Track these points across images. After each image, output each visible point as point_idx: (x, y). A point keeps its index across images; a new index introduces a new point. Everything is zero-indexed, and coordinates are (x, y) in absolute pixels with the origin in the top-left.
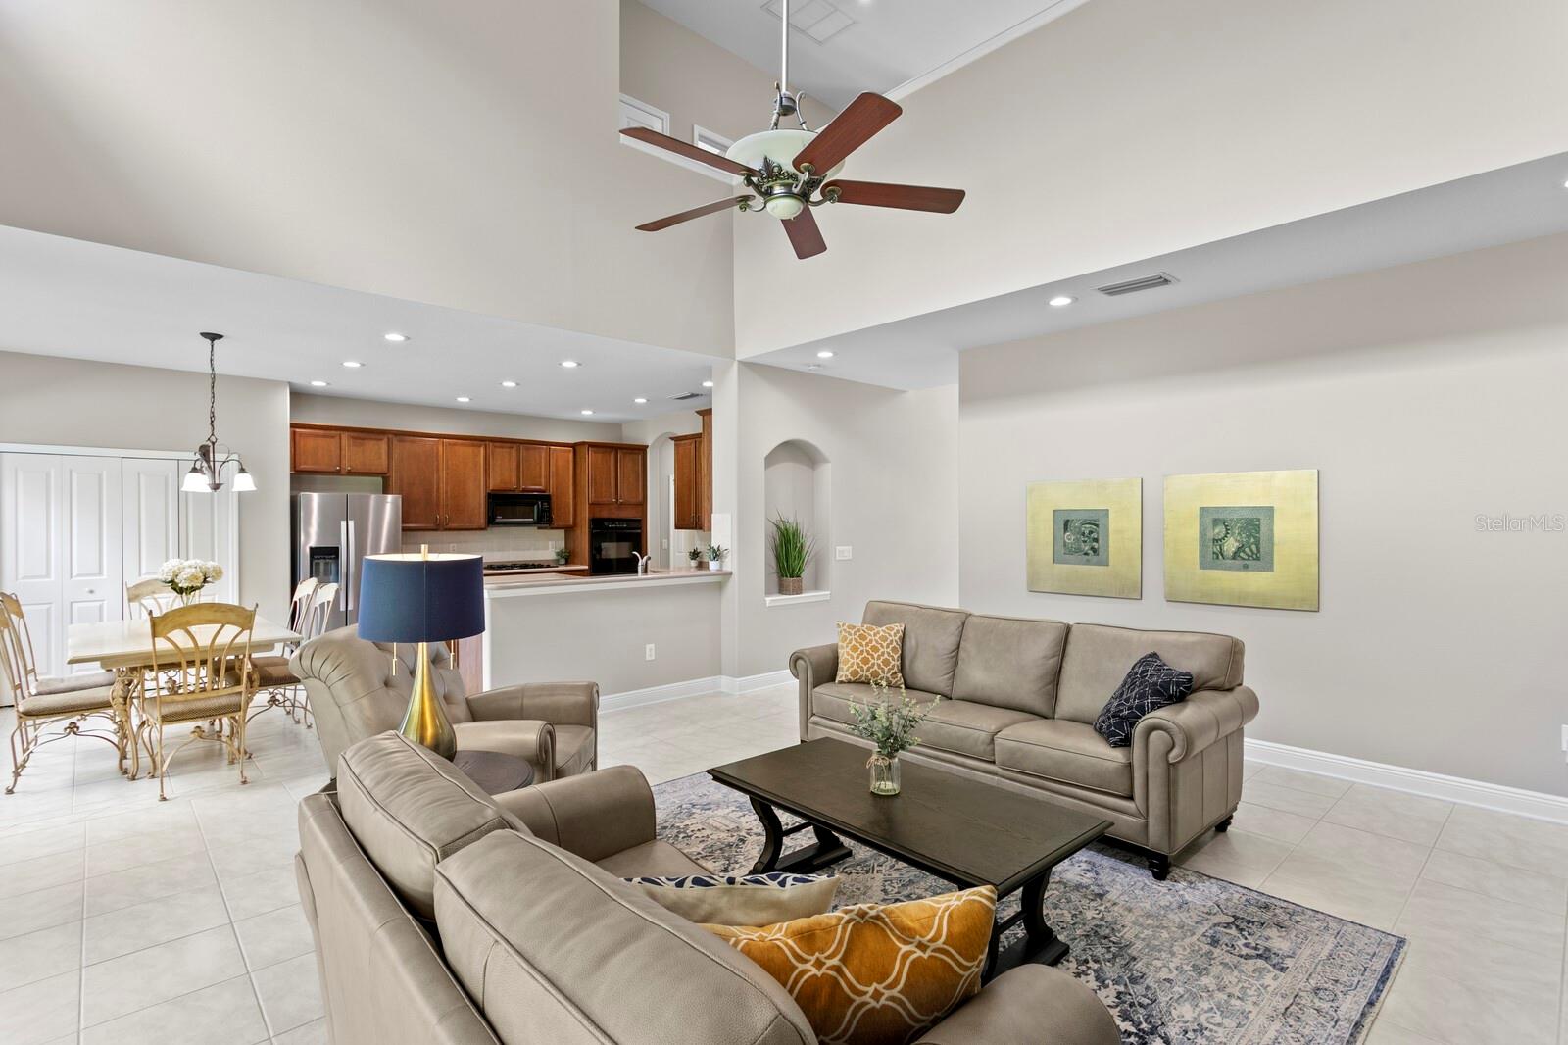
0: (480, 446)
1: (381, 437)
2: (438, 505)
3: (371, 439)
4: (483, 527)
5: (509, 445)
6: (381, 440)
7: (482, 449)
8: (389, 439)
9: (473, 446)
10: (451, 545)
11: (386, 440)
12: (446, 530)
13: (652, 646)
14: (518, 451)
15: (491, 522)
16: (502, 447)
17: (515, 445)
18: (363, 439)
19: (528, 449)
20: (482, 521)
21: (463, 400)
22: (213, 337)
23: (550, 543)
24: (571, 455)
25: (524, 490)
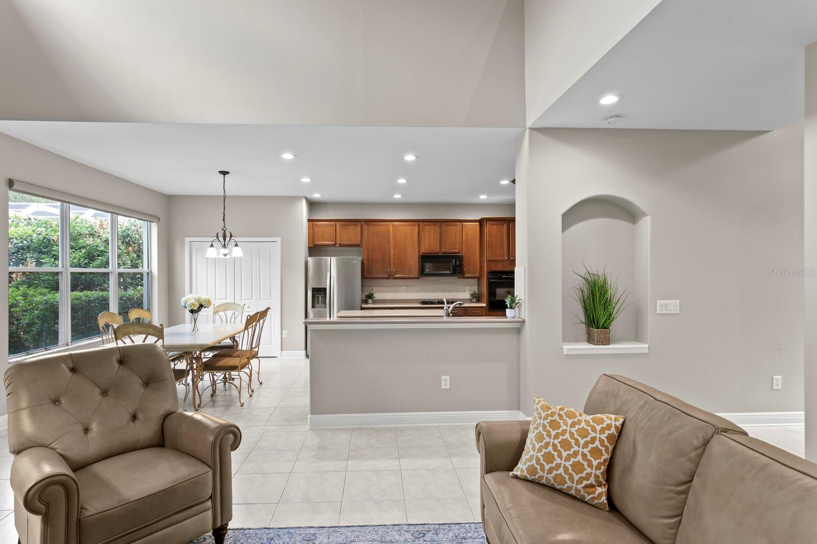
0: (415, 225)
1: (357, 223)
2: (389, 263)
3: (352, 225)
4: (417, 277)
5: (434, 223)
6: (357, 225)
7: (416, 228)
8: (361, 225)
9: (411, 225)
10: (402, 288)
11: (360, 225)
12: (394, 278)
13: (448, 377)
14: (441, 226)
15: (422, 273)
16: (429, 225)
17: (438, 224)
18: (347, 225)
19: (446, 225)
20: (416, 272)
21: (398, 196)
22: (225, 173)
23: (467, 287)
24: (478, 228)
25: (444, 253)
